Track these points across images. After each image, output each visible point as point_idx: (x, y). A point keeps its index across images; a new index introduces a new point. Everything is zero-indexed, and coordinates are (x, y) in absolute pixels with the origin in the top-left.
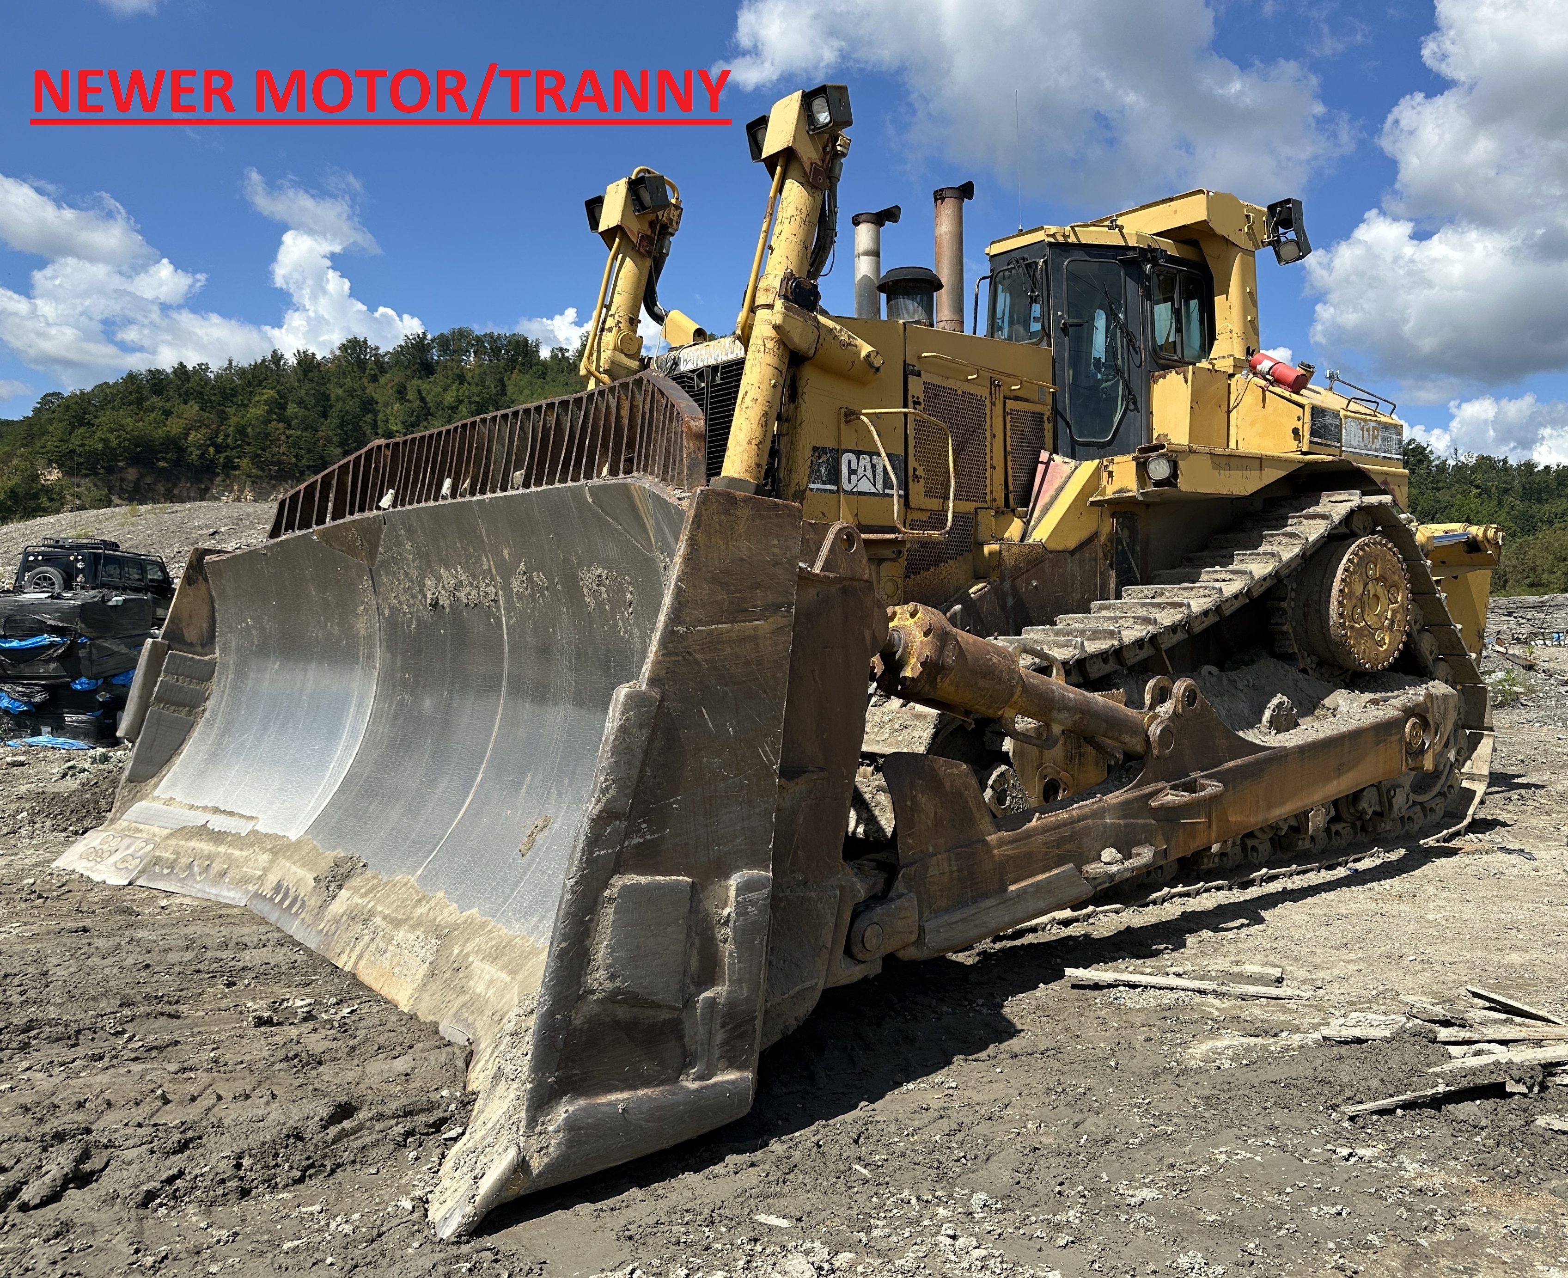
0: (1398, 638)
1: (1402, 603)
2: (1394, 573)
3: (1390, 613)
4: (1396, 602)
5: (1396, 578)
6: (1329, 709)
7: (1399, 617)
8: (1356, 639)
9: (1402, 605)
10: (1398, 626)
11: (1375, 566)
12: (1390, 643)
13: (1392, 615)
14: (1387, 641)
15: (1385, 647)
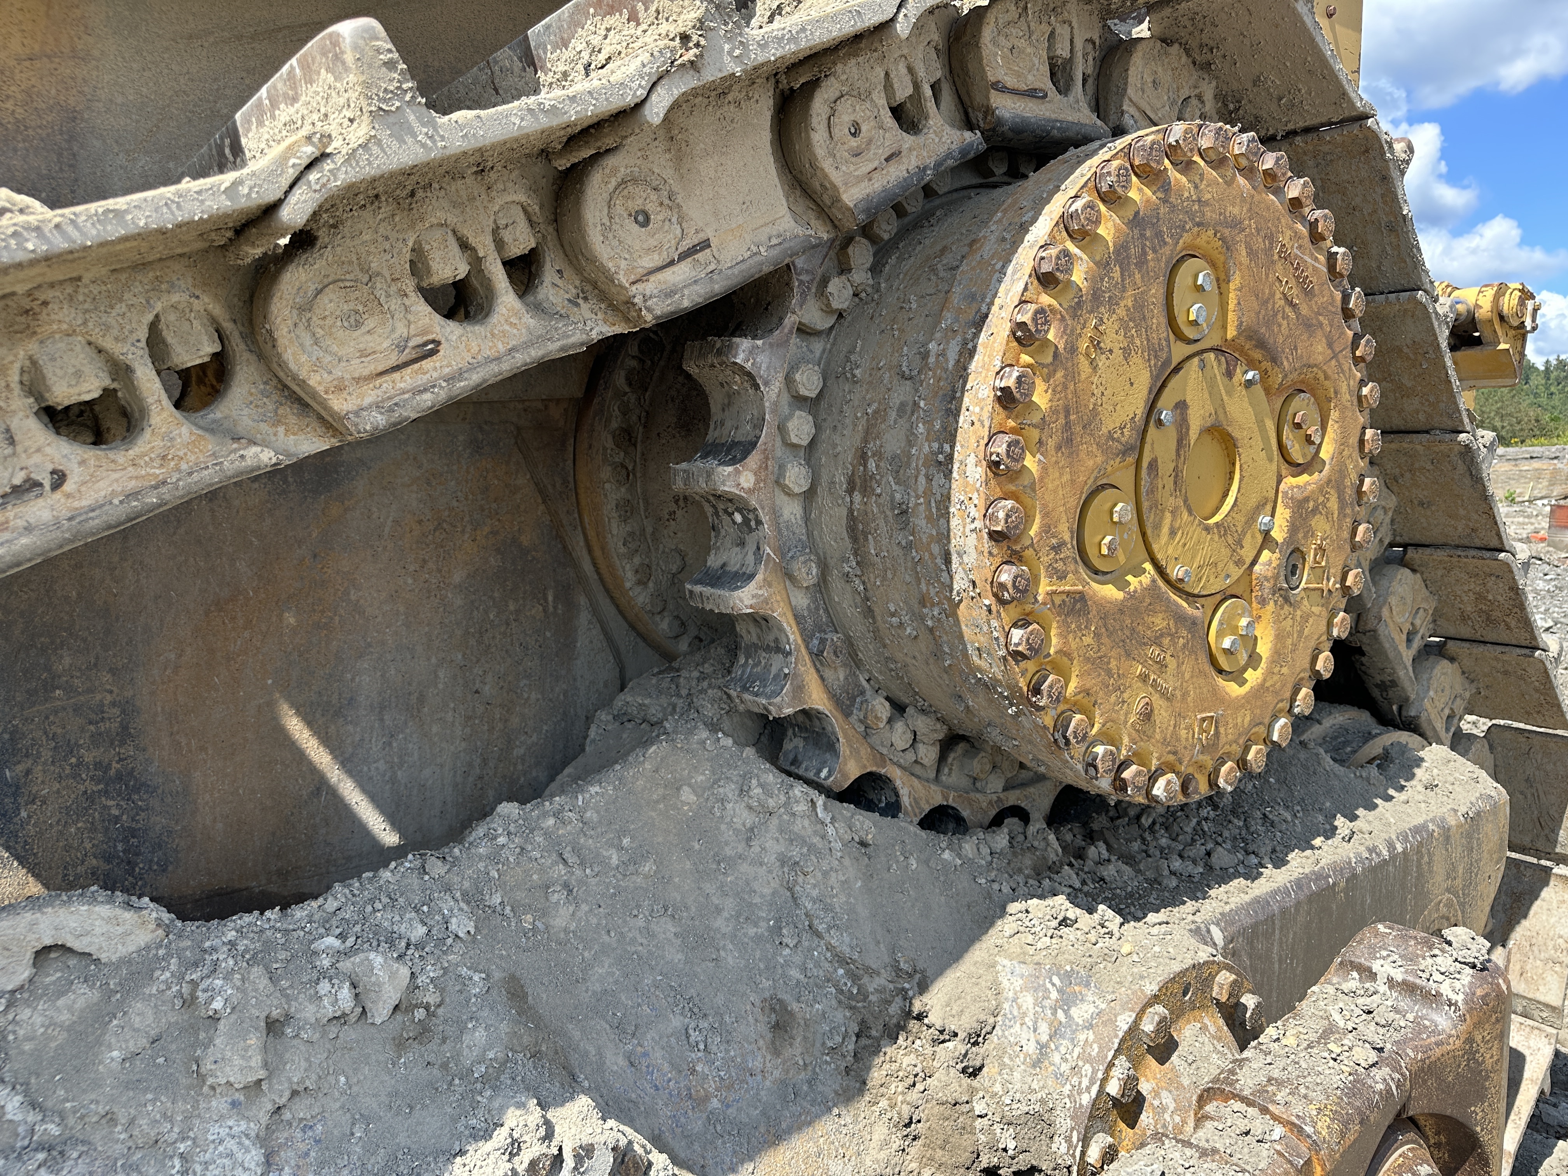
0: (1315, 629)
1: (1341, 471)
2: (1309, 326)
3: (1283, 514)
4: (1311, 465)
5: (1319, 349)
6: (944, 1036)
7: (1321, 527)
8: (1097, 663)
9: (1336, 482)
10: (1320, 573)
11: (1222, 282)
12: (1278, 656)
13: (1293, 528)
14: (1264, 648)
15: (1253, 676)
